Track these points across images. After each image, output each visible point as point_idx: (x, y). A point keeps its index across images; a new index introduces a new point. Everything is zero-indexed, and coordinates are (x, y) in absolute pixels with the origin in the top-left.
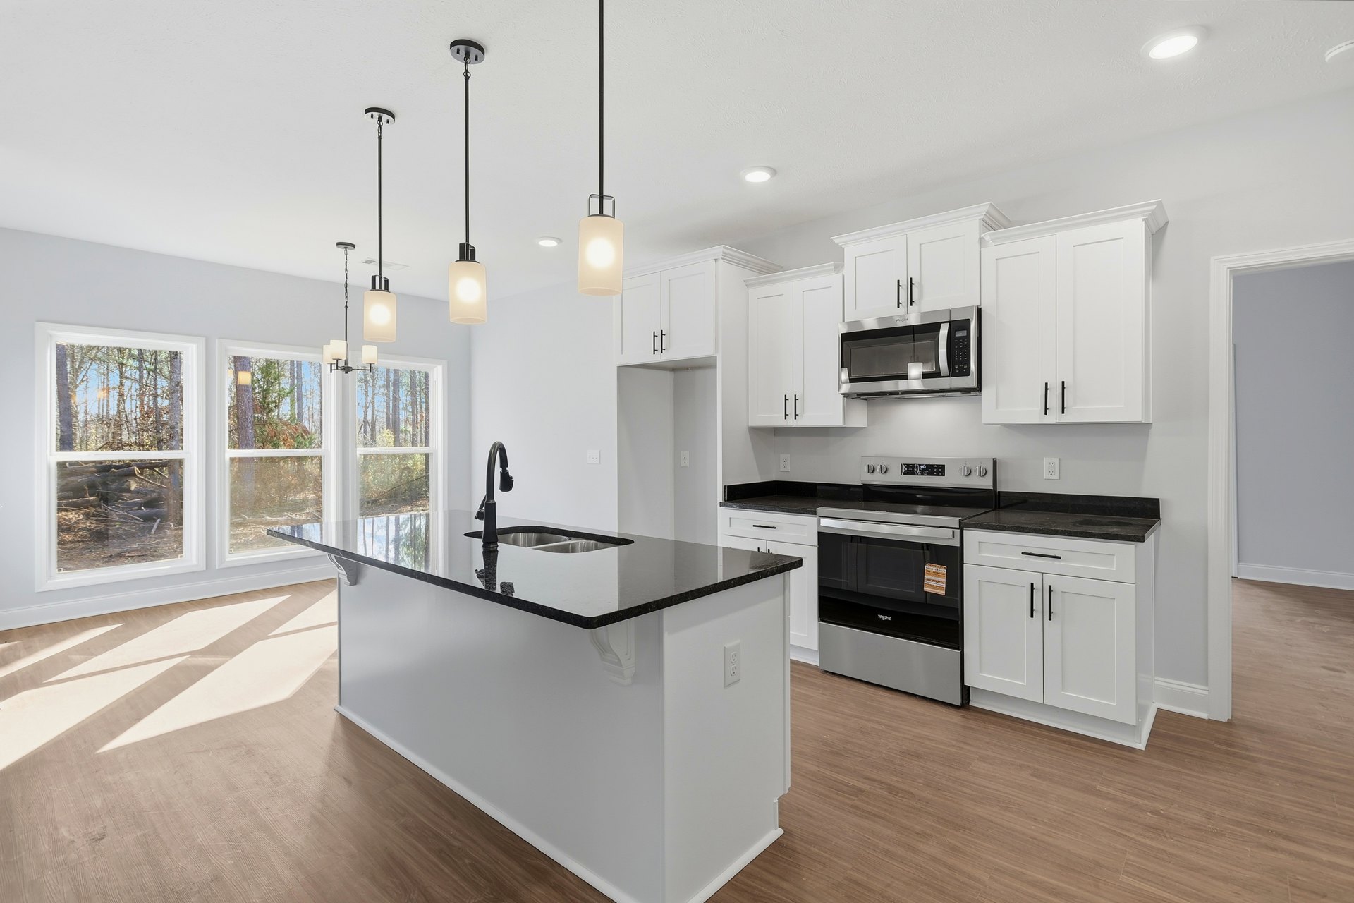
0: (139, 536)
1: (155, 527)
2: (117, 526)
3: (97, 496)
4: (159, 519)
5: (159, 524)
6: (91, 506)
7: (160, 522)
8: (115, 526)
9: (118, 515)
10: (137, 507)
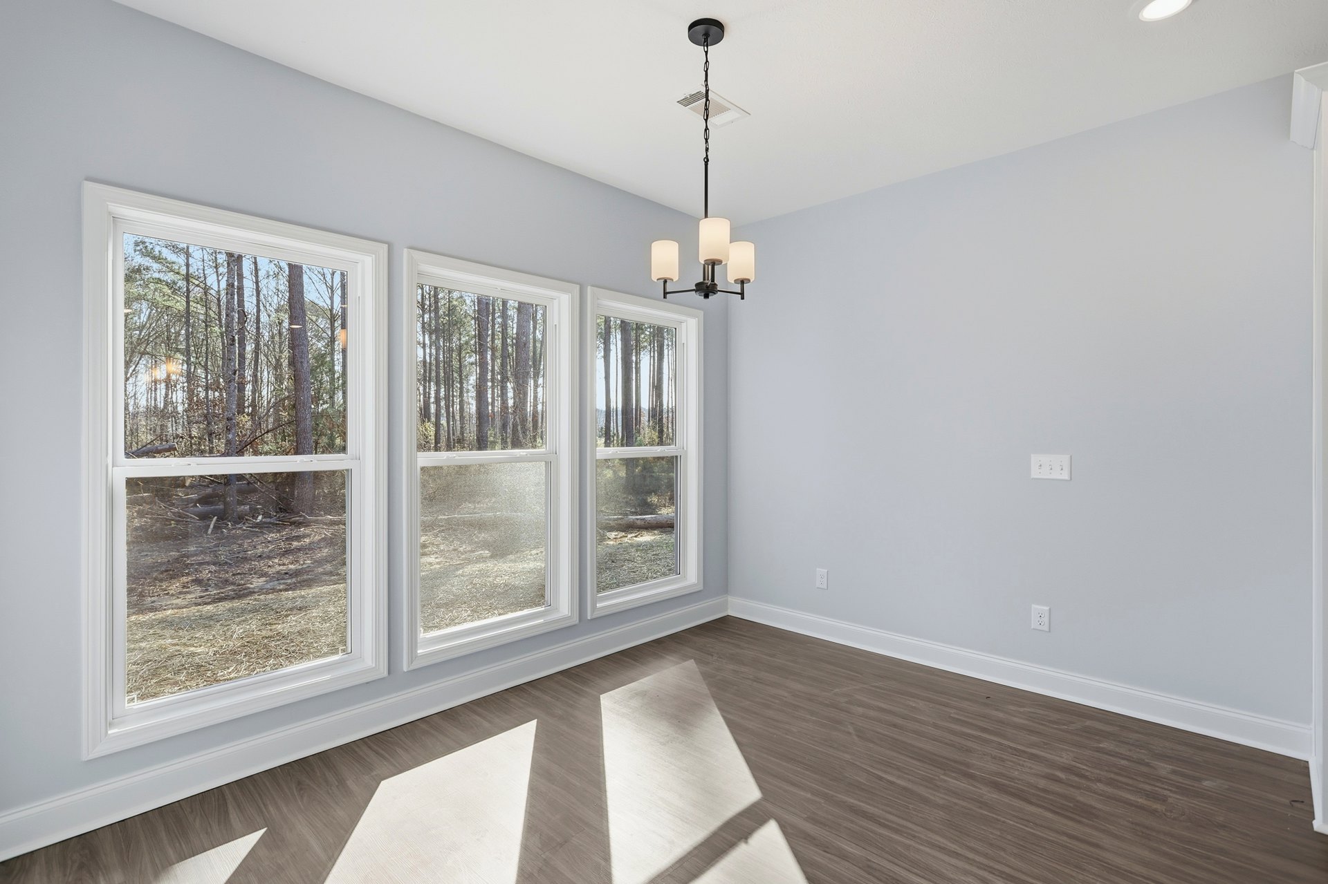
0: (195, 536)
1: (212, 526)
2: (173, 526)
3: (152, 492)
4: (216, 517)
5: (215, 523)
6: (145, 502)
7: (217, 520)
8: (171, 524)
9: (174, 513)
10: (192, 504)
